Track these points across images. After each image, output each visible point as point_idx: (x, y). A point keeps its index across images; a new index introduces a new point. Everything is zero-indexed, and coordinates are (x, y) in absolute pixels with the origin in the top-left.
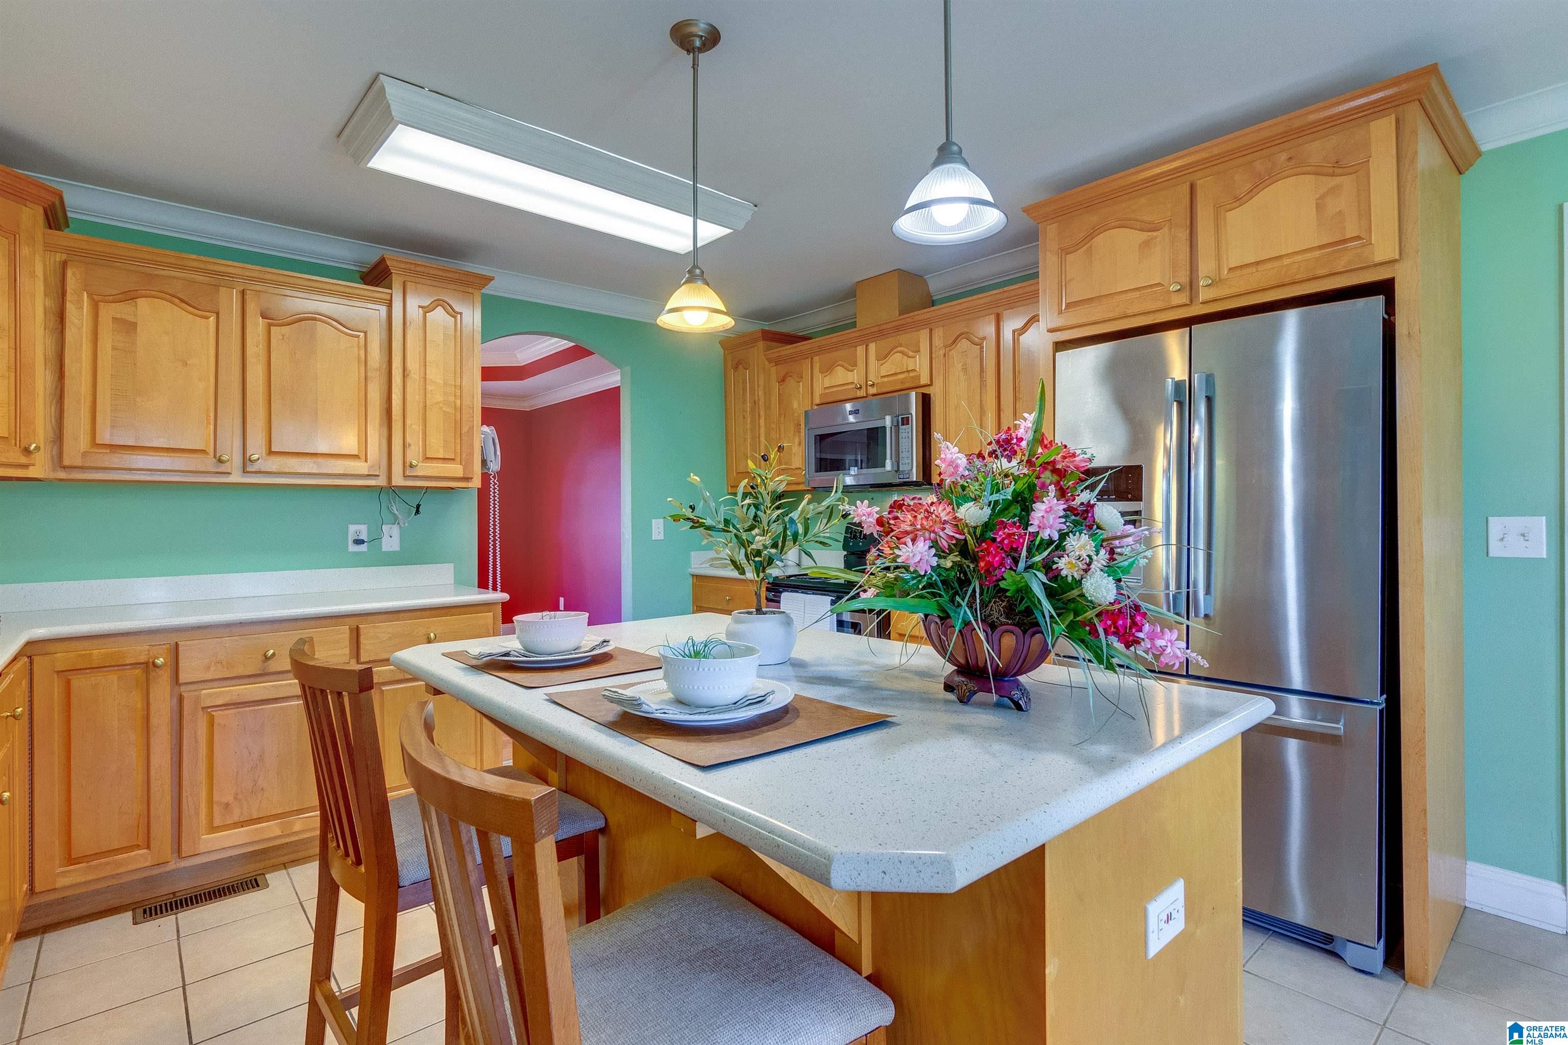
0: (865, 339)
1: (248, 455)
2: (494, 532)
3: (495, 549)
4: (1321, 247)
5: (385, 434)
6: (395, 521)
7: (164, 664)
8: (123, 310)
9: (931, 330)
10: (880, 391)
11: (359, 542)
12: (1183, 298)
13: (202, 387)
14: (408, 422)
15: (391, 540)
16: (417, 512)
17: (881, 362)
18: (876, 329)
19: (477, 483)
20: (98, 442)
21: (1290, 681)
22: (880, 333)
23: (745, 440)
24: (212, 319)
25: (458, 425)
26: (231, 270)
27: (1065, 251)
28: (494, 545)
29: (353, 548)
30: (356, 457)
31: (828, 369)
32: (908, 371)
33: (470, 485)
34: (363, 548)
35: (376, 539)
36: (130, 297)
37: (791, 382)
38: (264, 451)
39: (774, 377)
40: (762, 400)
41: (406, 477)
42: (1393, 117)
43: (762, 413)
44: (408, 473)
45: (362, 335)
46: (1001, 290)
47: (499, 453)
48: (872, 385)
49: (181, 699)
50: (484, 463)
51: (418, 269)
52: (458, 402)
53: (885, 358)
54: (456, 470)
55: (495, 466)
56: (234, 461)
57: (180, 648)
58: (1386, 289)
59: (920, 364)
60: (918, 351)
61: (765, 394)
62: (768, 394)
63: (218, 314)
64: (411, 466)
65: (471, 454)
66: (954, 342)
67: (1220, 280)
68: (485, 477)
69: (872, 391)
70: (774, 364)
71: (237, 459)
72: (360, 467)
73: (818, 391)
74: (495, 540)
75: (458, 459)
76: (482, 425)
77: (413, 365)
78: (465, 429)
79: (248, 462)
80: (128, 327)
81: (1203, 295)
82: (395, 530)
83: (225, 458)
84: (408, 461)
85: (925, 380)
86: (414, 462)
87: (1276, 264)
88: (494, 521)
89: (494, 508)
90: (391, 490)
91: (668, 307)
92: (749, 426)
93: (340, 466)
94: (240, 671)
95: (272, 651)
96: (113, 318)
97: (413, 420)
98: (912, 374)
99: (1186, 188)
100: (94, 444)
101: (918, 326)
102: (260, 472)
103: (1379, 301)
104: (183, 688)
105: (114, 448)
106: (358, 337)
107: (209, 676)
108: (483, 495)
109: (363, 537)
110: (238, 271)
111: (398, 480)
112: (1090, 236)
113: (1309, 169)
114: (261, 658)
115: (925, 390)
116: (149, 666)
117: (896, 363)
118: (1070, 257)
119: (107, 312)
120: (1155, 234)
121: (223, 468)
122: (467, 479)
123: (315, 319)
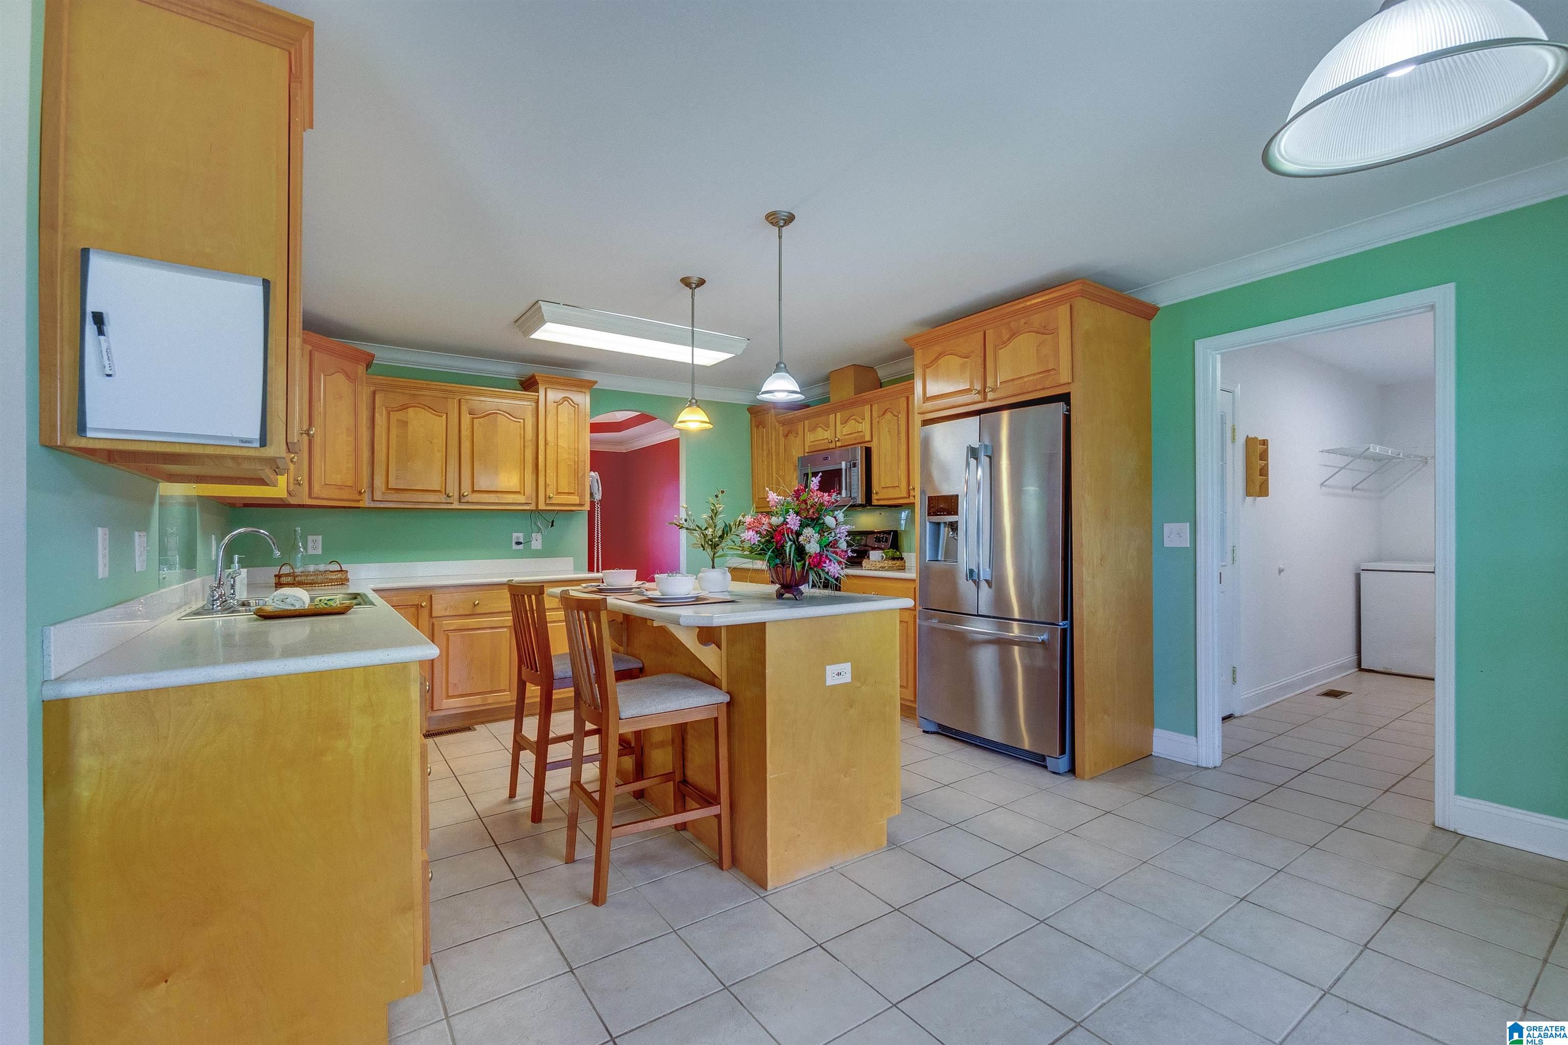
0: (834, 410)
1: (462, 492)
2: (598, 538)
3: (598, 548)
4: (1039, 373)
5: (535, 478)
6: (539, 530)
7: (426, 606)
8: (400, 415)
9: (871, 406)
10: (843, 444)
11: (518, 543)
12: (978, 397)
13: (439, 456)
14: (548, 472)
15: (537, 543)
16: (552, 525)
17: (843, 425)
18: (840, 404)
19: (587, 507)
20: (389, 487)
21: (1013, 613)
22: (842, 406)
23: (763, 476)
24: (444, 416)
25: (576, 472)
26: (454, 389)
27: (926, 367)
28: (598, 545)
29: (515, 547)
30: (519, 492)
31: (813, 429)
32: (858, 432)
33: (583, 508)
34: (521, 547)
35: (528, 542)
36: (404, 407)
37: (791, 437)
38: (470, 490)
39: (781, 432)
40: (774, 449)
41: (547, 504)
42: (1068, 304)
43: (774, 457)
44: (547, 502)
45: (522, 421)
46: (908, 382)
47: (600, 489)
48: (838, 441)
49: (433, 624)
50: (592, 495)
51: (553, 380)
52: (576, 459)
53: (846, 423)
54: (575, 499)
55: (598, 496)
56: (455, 496)
57: (433, 598)
58: (1065, 398)
59: (864, 427)
60: (864, 419)
61: (776, 445)
62: (777, 444)
63: (447, 414)
64: (550, 498)
65: (584, 490)
66: (884, 413)
67: (997, 388)
68: (592, 504)
69: (839, 444)
70: (781, 425)
71: (456, 495)
72: (521, 499)
73: (807, 443)
74: (598, 543)
75: (576, 493)
76: (591, 471)
77: (550, 438)
78: (580, 475)
79: (462, 497)
80: (404, 424)
81: (990, 396)
82: (539, 536)
83: (451, 494)
84: (548, 494)
85: (868, 438)
86: (551, 495)
87: (1021, 381)
88: (598, 531)
89: (598, 522)
90: (538, 512)
91: (678, 420)
92: (765, 467)
93: (510, 498)
94: (461, 612)
95: (477, 602)
96: (397, 420)
97: (551, 473)
98: (861, 434)
99: (982, 333)
100: (388, 489)
101: (864, 402)
102: (468, 502)
103: (1061, 406)
104: (434, 620)
105: (397, 490)
106: (520, 422)
107: (447, 613)
108: (591, 514)
109: (521, 540)
110: (458, 389)
111: (542, 506)
112: (937, 358)
113: (1033, 329)
114: (471, 605)
115: (867, 445)
116: (418, 607)
117: (851, 427)
118: (928, 370)
119: (395, 416)
120: (967, 360)
121: (449, 500)
122: (581, 505)
123: (496, 413)
